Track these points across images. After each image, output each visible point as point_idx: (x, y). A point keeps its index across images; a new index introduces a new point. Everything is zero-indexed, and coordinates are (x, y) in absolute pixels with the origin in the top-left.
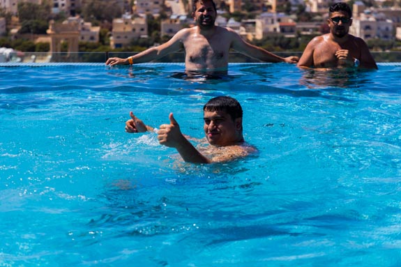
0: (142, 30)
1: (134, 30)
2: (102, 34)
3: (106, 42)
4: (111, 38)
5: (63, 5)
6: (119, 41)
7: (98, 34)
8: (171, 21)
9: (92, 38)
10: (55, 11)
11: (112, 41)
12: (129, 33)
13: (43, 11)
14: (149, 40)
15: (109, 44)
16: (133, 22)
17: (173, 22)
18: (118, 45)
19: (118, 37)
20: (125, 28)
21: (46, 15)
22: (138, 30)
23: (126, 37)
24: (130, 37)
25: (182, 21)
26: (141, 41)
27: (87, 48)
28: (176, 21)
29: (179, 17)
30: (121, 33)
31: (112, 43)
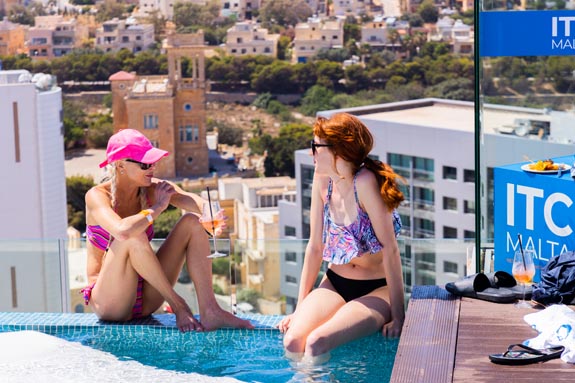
0: (335, 37)
1: (324, 38)
2: (282, 44)
3: (287, 55)
4: (294, 49)
5: (236, 5)
6: (303, 54)
7: (276, 43)
8: (375, 26)
9: (267, 50)
10: (224, 13)
11: (294, 53)
12: (317, 42)
13: (207, 14)
14: (342, 51)
15: (290, 58)
16: (325, 28)
17: (378, 27)
18: (301, 59)
19: (303, 48)
20: (311, 36)
21: (211, 19)
22: (329, 39)
23: (313, 48)
24: (318, 48)
25: (388, 25)
26: (332, 53)
27: (257, 63)
28: (381, 25)
29: (385, 19)
30: (307, 42)
31: (294, 56)
